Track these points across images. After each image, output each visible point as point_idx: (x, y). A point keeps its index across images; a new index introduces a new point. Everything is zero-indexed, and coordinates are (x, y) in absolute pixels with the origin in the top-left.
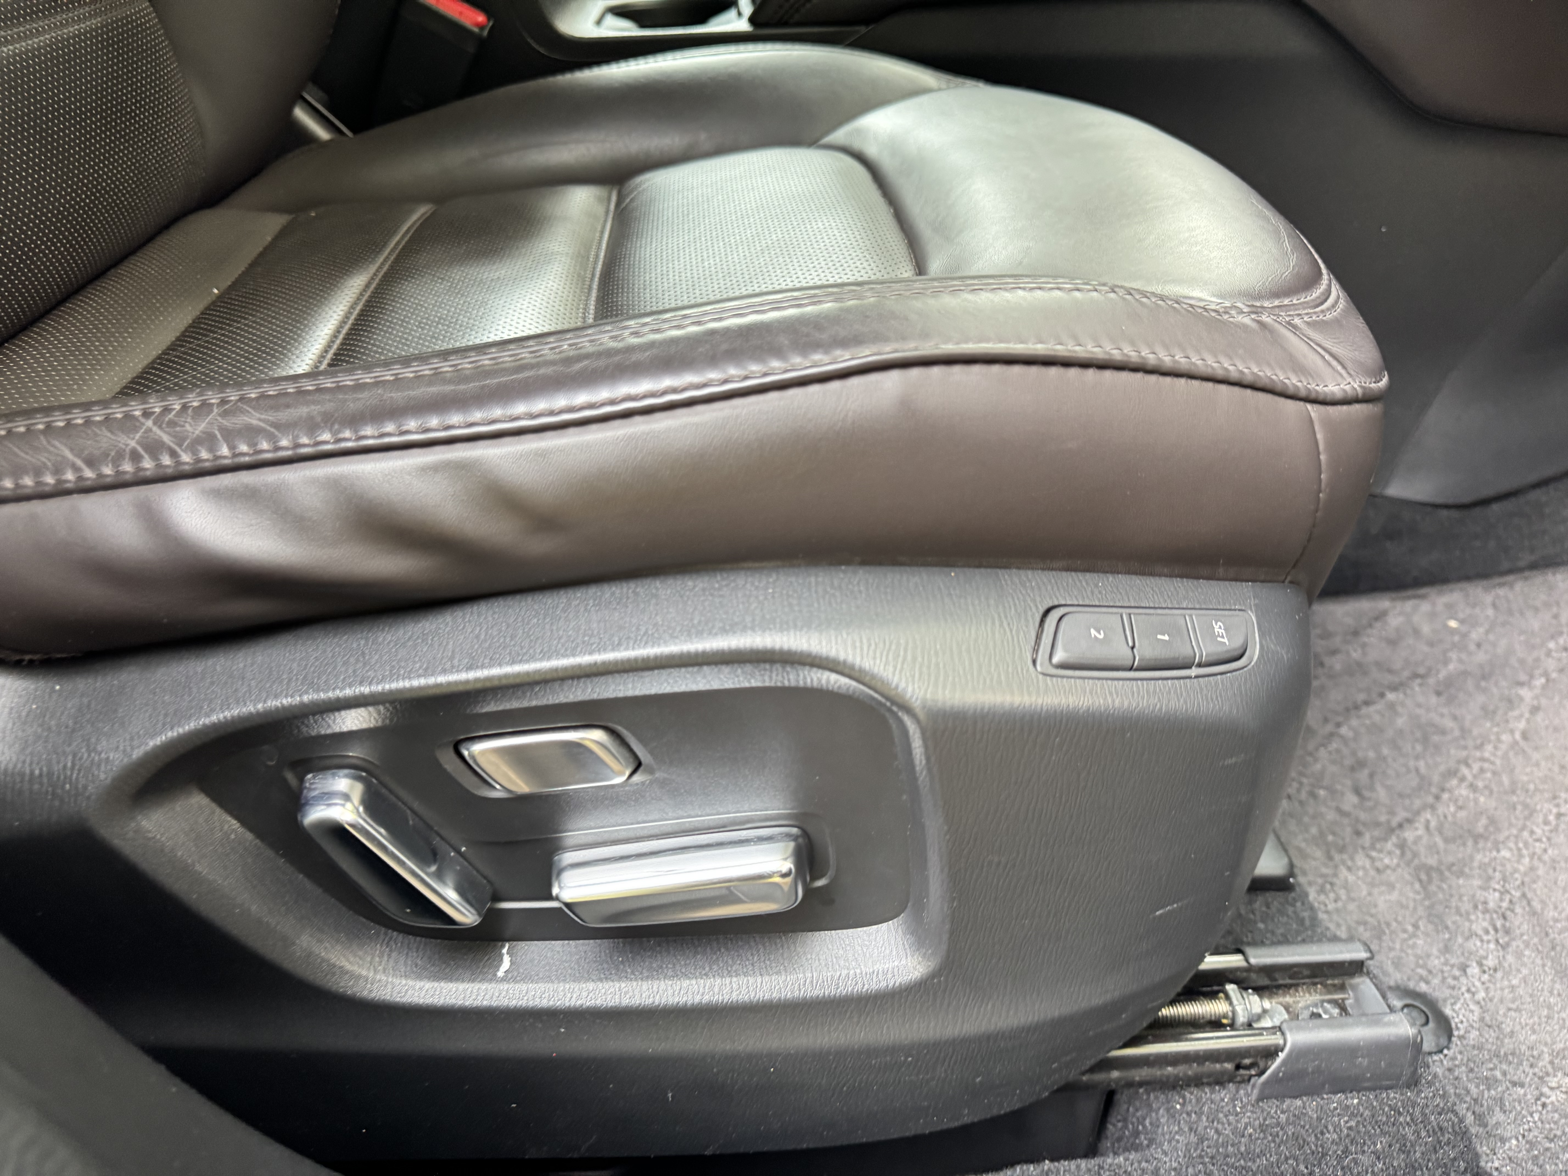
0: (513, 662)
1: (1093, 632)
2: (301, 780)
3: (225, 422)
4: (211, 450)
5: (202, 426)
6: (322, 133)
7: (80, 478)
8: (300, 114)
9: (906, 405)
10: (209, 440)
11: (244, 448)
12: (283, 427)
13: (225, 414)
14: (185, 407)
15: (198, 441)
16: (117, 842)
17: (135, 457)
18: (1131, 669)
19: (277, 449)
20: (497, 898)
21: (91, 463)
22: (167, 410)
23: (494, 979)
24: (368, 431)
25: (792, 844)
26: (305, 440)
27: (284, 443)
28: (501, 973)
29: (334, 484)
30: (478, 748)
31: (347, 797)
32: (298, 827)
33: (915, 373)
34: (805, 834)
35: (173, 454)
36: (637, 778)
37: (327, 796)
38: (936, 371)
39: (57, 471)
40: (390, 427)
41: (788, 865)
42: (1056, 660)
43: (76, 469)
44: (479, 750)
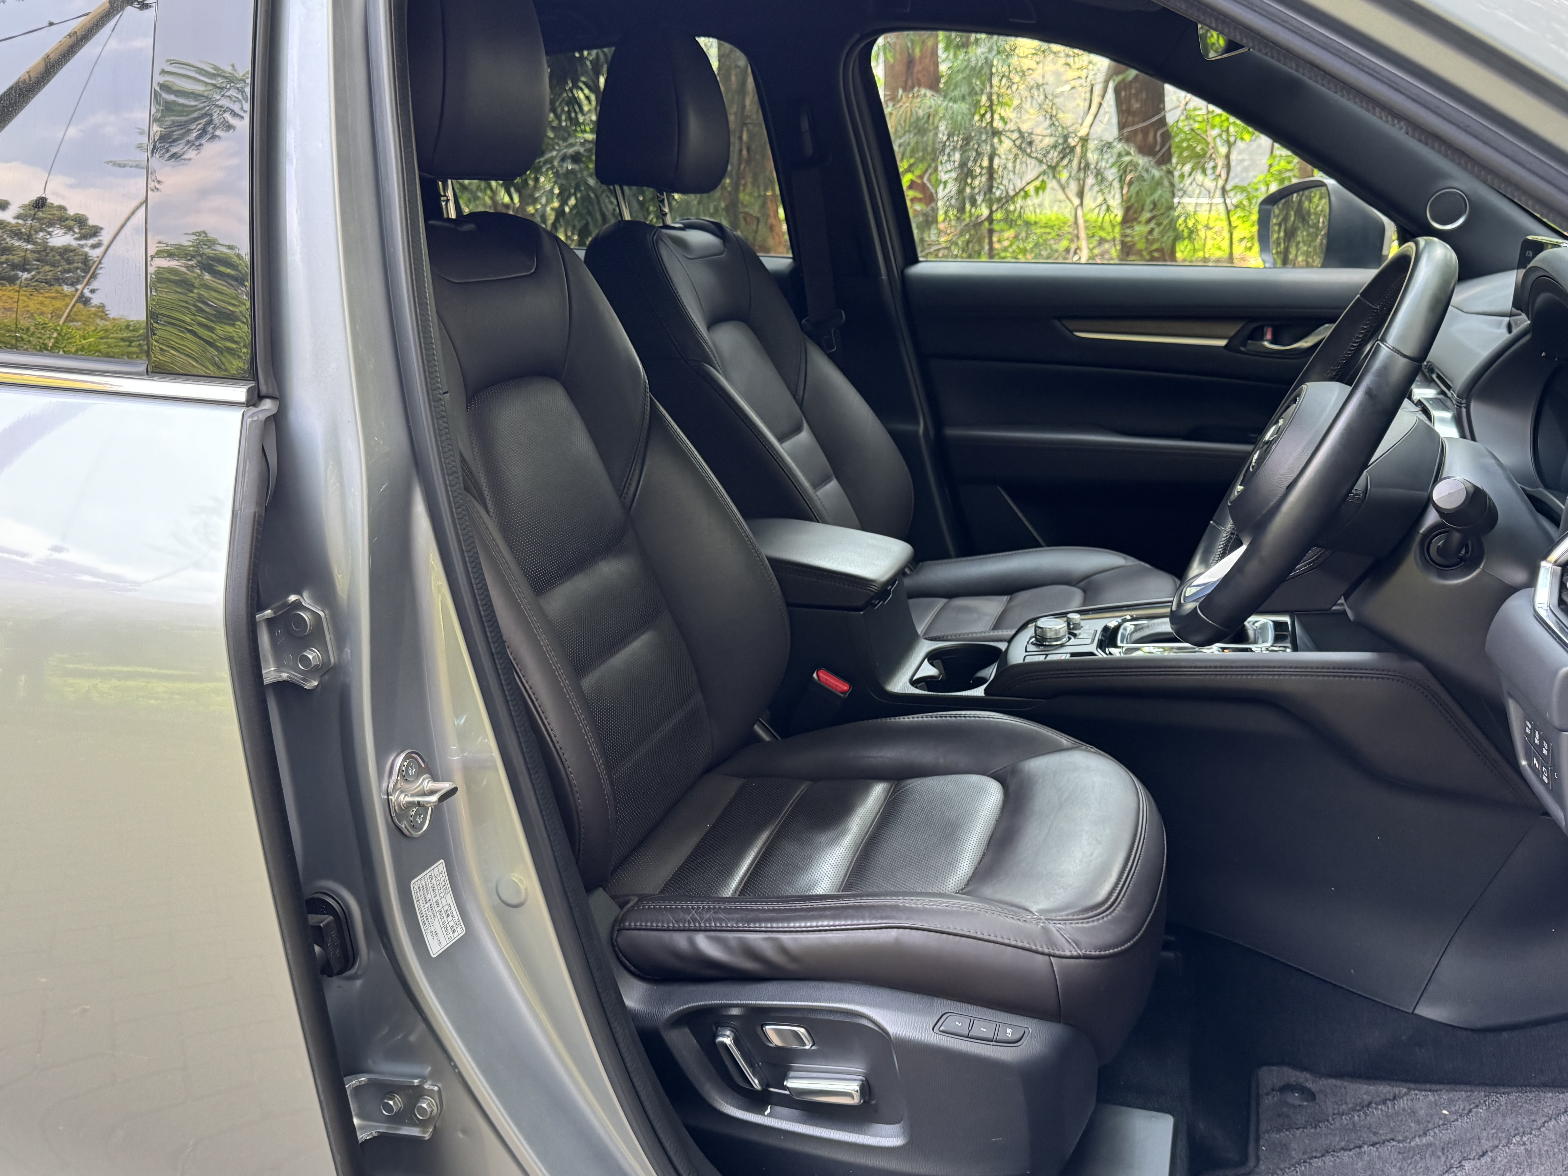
0: (779, 1001)
1: (957, 1023)
2: (717, 1029)
3: (714, 916)
4: (710, 924)
5: (708, 916)
6: (766, 737)
7: (674, 926)
8: (757, 728)
9: (897, 941)
10: (709, 920)
11: (718, 925)
12: (729, 920)
13: (714, 913)
14: (704, 908)
15: (706, 920)
16: (665, 1037)
17: (689, 923)
18: (968, 1037)
19: (727, 927)
20: (769, 1086)
21: (677, 922)
22: (699, 908)
23: (763, 1114)
24: (752, 925)
25: (861, 1083)
26: (735, 925)
27: (729, 925)
28: (766, 1113)
29: (740, 939)
30: (768, 1027)
31: (728, 1037)
32: (715, 1043)
33: (901, 930)
34: (867, 1080)
35: (699, 923)
36: (814, 1048)
37: (723, 1036)
38: (907, 931)
39: (668, 923)
40: (757, 925)
41: (858, 1088)
42: (941, 1029)
43: (673, 923)
44: (769, 1029)
